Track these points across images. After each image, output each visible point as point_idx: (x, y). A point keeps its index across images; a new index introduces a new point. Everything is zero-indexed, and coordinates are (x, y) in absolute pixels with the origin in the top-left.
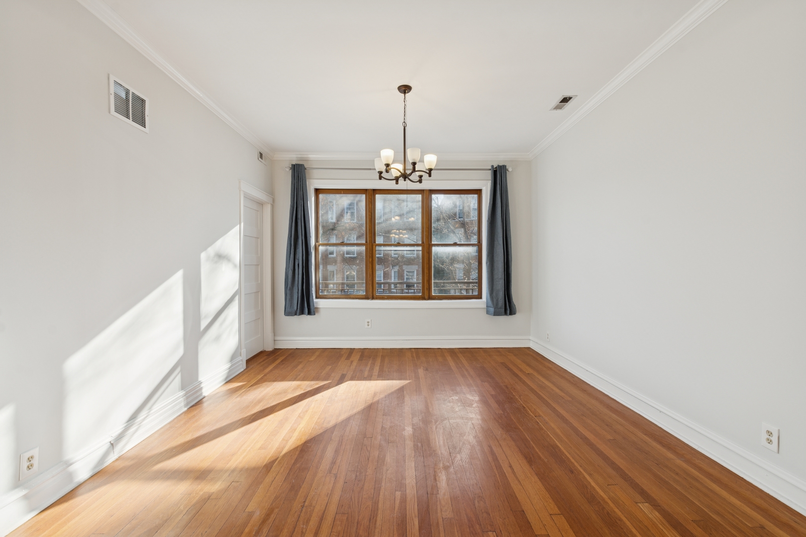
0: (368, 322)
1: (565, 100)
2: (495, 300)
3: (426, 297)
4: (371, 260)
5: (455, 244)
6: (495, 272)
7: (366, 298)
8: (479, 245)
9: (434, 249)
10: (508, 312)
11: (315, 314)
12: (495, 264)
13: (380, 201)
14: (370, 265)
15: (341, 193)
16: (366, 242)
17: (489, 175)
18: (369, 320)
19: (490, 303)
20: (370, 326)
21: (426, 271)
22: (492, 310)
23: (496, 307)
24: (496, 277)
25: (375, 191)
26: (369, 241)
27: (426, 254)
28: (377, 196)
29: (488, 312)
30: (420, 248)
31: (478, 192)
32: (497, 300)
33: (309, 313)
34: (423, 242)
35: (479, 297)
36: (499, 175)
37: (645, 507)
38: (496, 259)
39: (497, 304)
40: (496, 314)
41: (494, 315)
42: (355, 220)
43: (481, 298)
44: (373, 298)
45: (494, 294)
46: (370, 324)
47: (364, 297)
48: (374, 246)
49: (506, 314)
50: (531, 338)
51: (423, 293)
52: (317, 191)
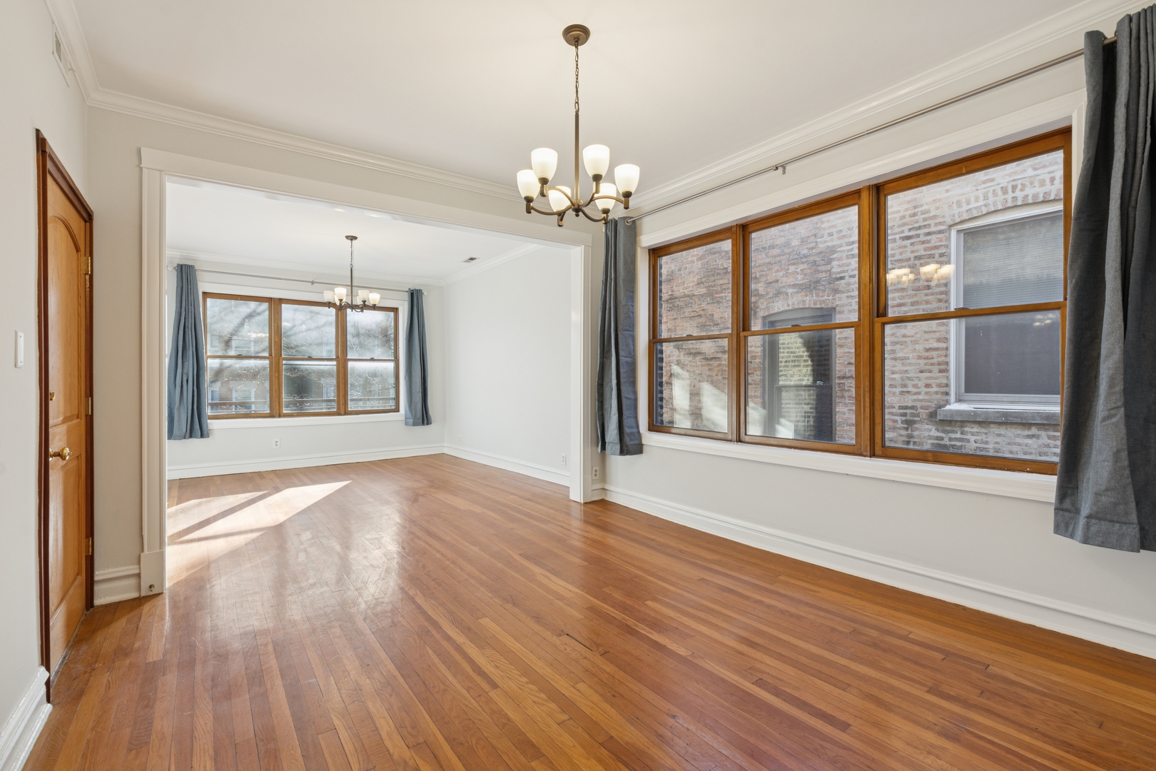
0: (276, 442)
1: (472, 259)
2: (413, 412)
3: (342, 413)
4: (277, 375)
5: (372, 360)
6: (414, 386)
7: (271, 416)
8: (396, 360)
9: (350, 364)
10: (426, 422)
11: (208, 437)
12: (413, 379)
13: (286, 310)
14: (277, 381)
15: (237, 299)
16: (271, 355)
17: (406, 297)
18: (278, 440)
19: (409, 415)
20: (278, 447)
21: (342, 386)
22: (411, 421)
23: (415, 417)
24: (414, 391)
25: (281, 301)
26: (275, 354)
27: (341, 370)
28: (284, 306)
29: (406, 424)
30: (335, 363)
31: (395, 310)
32: (416, 412)
33: (202, 436)
34: (337, 357)
35: (397, 410)
36: (415, 297)
37: (512, 497)
38: (413, 374)
39: (415, 416)
40: (415, 424)
41: (413, 426)
42: (257, 334)
43: (399, 411)
44: (280, 416)
45: (413, 406)
46: (278, 443)
47: (268, 415)
48: (281, 360)
49: (423, 424)
50: (445, 445)
51: (338, 408)
52: (206, 294)
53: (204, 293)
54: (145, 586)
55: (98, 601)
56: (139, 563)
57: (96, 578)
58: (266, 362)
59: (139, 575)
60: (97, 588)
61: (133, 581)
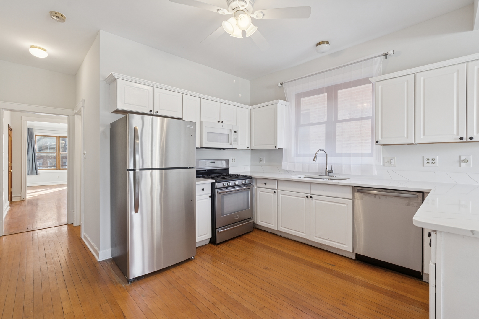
7: (57, 169)
14: (59, 159)
26: (58, 152)
44: (59, 169)
52: (36, 135)
53: (35, 135)
54: (22, 198)
55: (12, 201)
56: (21, 194)
57: (12, 196)
58: (55, 154)
59: (21, 196)
60: (12, 198)
61: (20, 197)
